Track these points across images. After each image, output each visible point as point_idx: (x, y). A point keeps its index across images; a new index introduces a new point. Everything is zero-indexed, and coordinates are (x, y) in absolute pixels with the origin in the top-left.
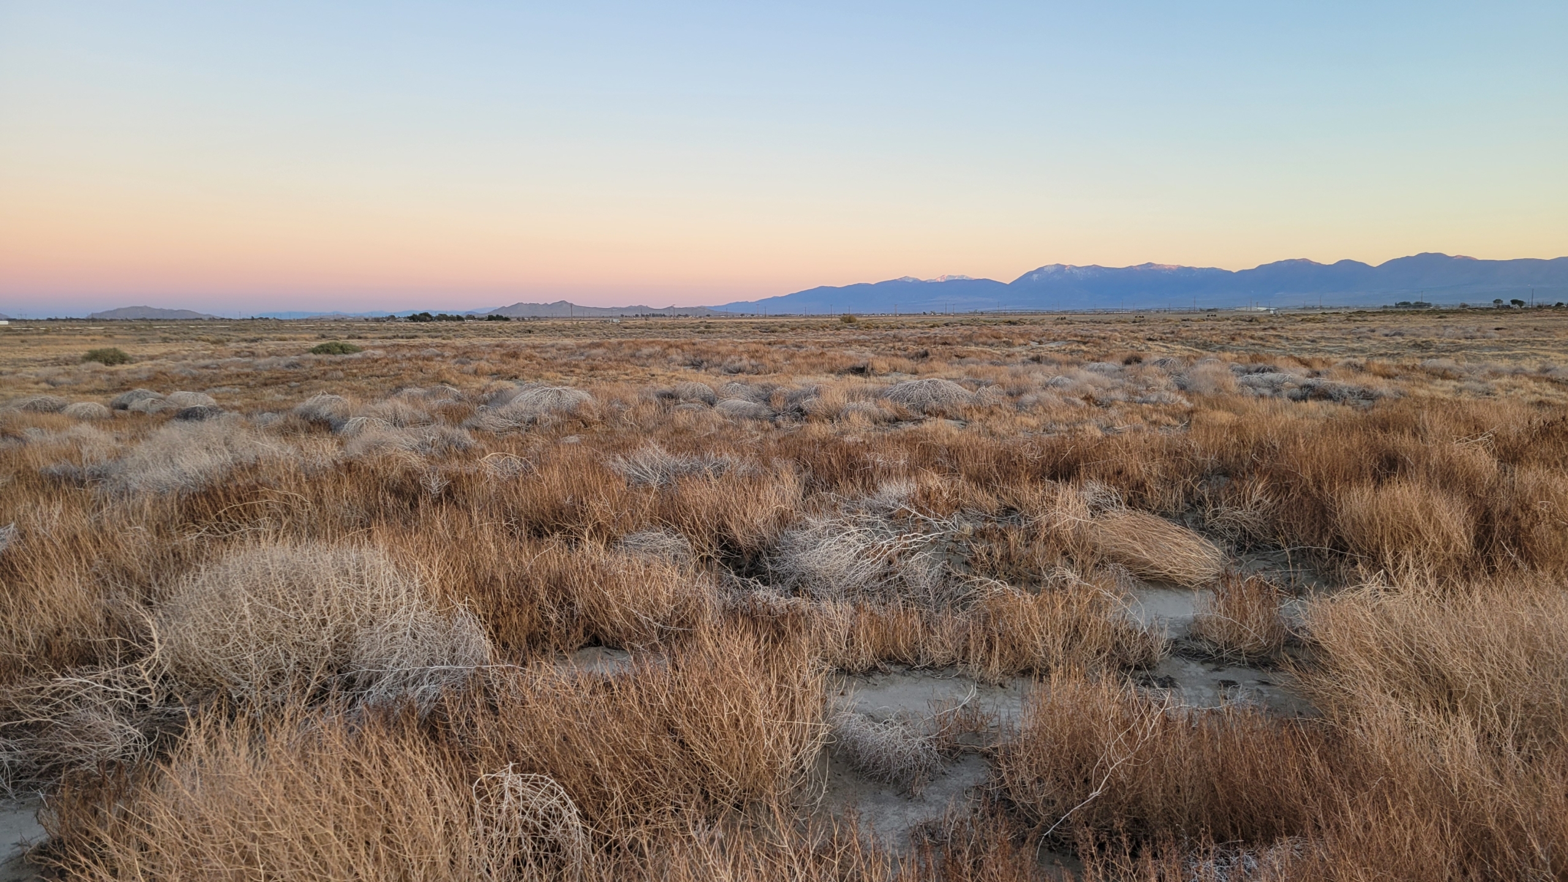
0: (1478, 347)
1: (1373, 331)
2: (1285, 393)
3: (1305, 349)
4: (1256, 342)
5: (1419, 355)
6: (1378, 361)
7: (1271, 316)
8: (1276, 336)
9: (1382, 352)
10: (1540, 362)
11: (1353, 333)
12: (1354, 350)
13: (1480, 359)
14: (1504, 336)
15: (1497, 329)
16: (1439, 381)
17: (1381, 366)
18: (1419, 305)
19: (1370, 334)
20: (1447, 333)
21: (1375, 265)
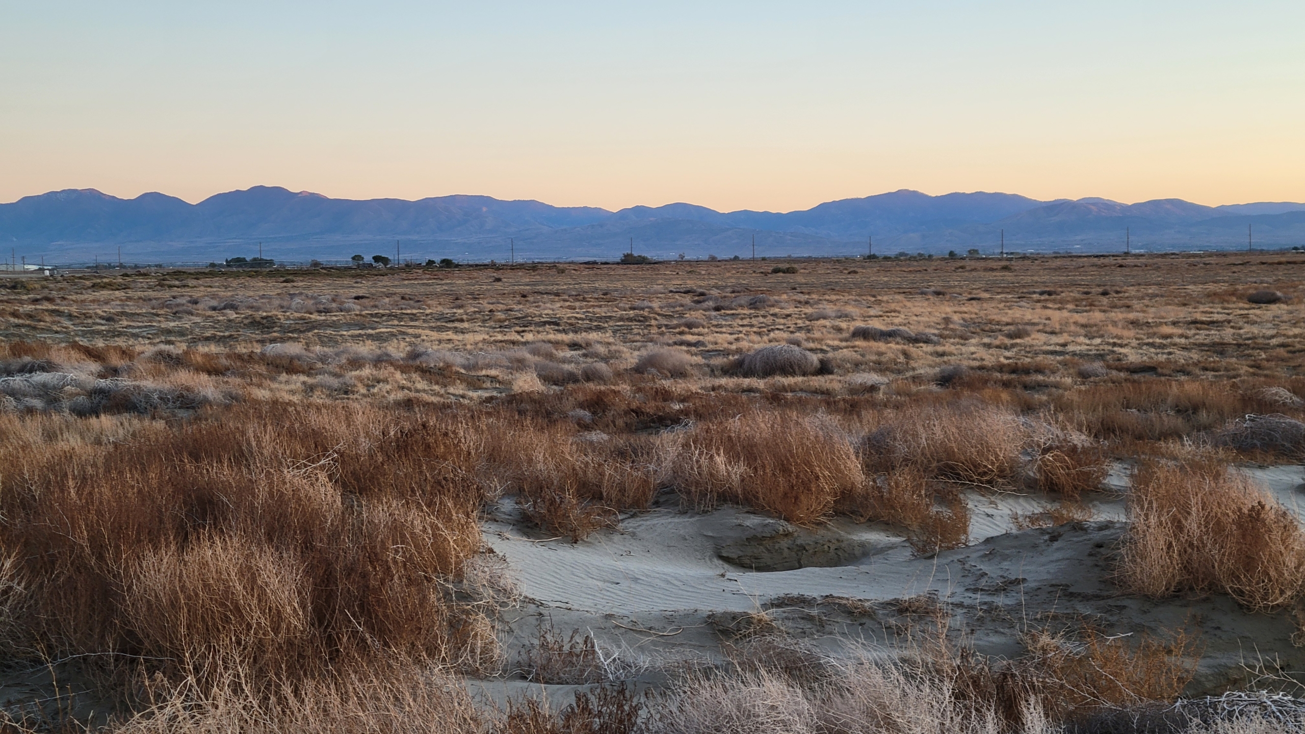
0: (334, 325)
1: (196, 302)
2: (66, 404)
3: (99, 333)
4: (21, 321)
5: (259, 337)
6: (203, 349)
7: (46, 279)
8: (53, 311)
9: (208, 334)
10: (410, 344)
11: (167, 306)
12: (169, 332)
13: (336, 342)
14: (366, 308)
15: (357, 298)
16: (284, 377)
17: (206, 355)
18: (258, 263)
19: (190, 307)
20: (294, 304)
21: (194, 202)
